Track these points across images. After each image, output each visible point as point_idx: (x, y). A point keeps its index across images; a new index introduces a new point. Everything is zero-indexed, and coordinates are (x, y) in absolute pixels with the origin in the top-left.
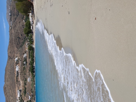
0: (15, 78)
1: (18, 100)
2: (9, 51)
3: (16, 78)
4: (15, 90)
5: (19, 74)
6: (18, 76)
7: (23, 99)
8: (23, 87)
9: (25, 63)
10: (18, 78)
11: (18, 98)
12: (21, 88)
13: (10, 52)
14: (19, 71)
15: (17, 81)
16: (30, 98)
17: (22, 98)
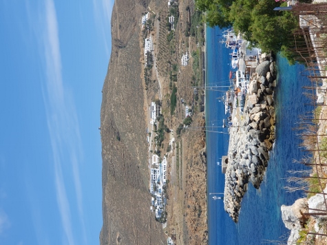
0: (142, 76)
1: (150, 134)
2: (117, 23)
3: (146, 74)
4: (143, 111)
5: (155, 59)
6: (150, 67)
7: (166, 126)
8: (167, 91)
9: (172, 19)
10: (151, 72)
11: (151, 129)
12: (161, 96)
13: (120, 26)
14: (153, 53)
15: (148, 81)
16: (190, 111)
17: (165, 123)
